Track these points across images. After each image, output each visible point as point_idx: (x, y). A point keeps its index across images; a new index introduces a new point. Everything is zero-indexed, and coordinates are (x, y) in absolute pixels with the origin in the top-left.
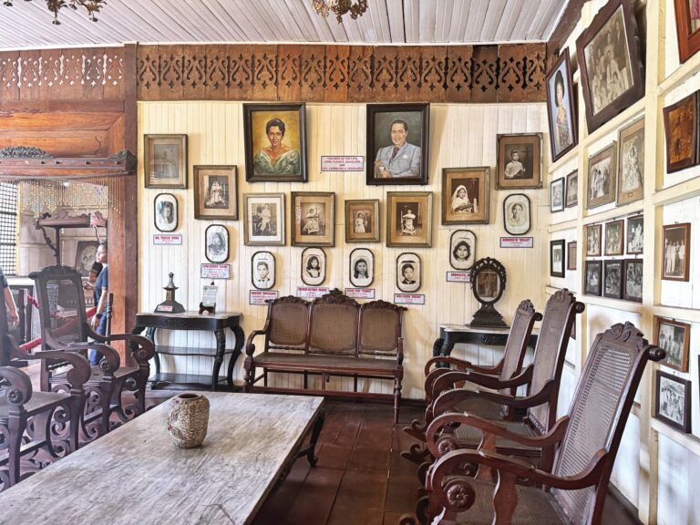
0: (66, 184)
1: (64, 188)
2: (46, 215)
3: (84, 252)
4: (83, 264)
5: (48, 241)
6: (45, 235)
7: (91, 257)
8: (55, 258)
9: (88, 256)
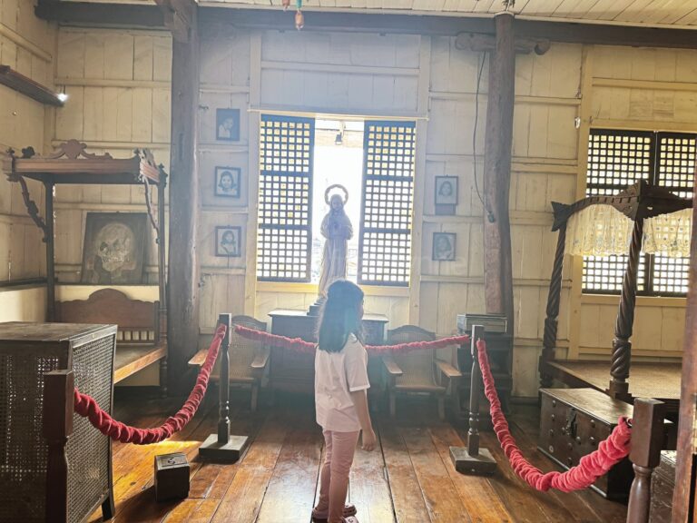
0: (62, 97)
1: (59, 104)
2: (29, 153)
3: (100, 235)
4: (98, 258)
5: (31, 206)
6: (26, 194)
7: (115, 244)
8: (44, 245)
9: (110, 241)
